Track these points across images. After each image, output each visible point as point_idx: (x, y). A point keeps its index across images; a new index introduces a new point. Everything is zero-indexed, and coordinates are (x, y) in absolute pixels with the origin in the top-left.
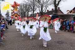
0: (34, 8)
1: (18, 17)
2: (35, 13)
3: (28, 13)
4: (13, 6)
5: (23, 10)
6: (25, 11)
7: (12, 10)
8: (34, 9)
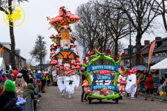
0: (140, 19)
1: (73, 61)
2: (147, 42)
3: (116, 40)
4: (55, 24)
5: (95, 31)
6: (104, 34)
7: (53, 37)
8: (140, 23)
